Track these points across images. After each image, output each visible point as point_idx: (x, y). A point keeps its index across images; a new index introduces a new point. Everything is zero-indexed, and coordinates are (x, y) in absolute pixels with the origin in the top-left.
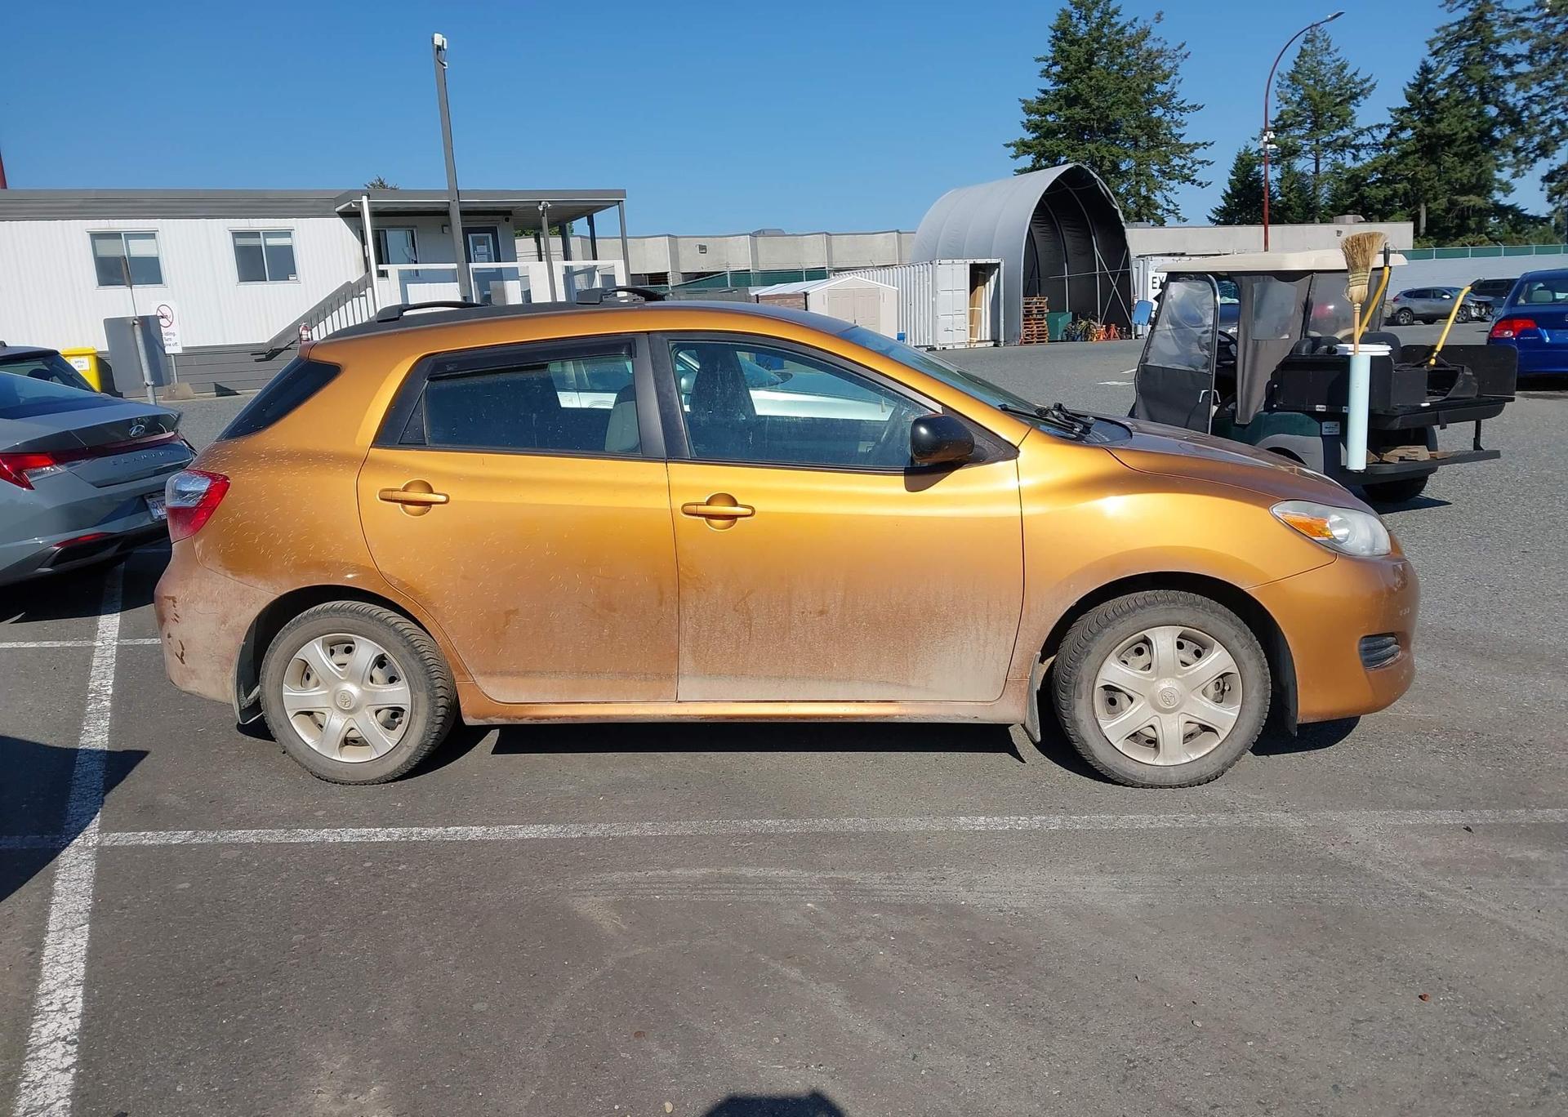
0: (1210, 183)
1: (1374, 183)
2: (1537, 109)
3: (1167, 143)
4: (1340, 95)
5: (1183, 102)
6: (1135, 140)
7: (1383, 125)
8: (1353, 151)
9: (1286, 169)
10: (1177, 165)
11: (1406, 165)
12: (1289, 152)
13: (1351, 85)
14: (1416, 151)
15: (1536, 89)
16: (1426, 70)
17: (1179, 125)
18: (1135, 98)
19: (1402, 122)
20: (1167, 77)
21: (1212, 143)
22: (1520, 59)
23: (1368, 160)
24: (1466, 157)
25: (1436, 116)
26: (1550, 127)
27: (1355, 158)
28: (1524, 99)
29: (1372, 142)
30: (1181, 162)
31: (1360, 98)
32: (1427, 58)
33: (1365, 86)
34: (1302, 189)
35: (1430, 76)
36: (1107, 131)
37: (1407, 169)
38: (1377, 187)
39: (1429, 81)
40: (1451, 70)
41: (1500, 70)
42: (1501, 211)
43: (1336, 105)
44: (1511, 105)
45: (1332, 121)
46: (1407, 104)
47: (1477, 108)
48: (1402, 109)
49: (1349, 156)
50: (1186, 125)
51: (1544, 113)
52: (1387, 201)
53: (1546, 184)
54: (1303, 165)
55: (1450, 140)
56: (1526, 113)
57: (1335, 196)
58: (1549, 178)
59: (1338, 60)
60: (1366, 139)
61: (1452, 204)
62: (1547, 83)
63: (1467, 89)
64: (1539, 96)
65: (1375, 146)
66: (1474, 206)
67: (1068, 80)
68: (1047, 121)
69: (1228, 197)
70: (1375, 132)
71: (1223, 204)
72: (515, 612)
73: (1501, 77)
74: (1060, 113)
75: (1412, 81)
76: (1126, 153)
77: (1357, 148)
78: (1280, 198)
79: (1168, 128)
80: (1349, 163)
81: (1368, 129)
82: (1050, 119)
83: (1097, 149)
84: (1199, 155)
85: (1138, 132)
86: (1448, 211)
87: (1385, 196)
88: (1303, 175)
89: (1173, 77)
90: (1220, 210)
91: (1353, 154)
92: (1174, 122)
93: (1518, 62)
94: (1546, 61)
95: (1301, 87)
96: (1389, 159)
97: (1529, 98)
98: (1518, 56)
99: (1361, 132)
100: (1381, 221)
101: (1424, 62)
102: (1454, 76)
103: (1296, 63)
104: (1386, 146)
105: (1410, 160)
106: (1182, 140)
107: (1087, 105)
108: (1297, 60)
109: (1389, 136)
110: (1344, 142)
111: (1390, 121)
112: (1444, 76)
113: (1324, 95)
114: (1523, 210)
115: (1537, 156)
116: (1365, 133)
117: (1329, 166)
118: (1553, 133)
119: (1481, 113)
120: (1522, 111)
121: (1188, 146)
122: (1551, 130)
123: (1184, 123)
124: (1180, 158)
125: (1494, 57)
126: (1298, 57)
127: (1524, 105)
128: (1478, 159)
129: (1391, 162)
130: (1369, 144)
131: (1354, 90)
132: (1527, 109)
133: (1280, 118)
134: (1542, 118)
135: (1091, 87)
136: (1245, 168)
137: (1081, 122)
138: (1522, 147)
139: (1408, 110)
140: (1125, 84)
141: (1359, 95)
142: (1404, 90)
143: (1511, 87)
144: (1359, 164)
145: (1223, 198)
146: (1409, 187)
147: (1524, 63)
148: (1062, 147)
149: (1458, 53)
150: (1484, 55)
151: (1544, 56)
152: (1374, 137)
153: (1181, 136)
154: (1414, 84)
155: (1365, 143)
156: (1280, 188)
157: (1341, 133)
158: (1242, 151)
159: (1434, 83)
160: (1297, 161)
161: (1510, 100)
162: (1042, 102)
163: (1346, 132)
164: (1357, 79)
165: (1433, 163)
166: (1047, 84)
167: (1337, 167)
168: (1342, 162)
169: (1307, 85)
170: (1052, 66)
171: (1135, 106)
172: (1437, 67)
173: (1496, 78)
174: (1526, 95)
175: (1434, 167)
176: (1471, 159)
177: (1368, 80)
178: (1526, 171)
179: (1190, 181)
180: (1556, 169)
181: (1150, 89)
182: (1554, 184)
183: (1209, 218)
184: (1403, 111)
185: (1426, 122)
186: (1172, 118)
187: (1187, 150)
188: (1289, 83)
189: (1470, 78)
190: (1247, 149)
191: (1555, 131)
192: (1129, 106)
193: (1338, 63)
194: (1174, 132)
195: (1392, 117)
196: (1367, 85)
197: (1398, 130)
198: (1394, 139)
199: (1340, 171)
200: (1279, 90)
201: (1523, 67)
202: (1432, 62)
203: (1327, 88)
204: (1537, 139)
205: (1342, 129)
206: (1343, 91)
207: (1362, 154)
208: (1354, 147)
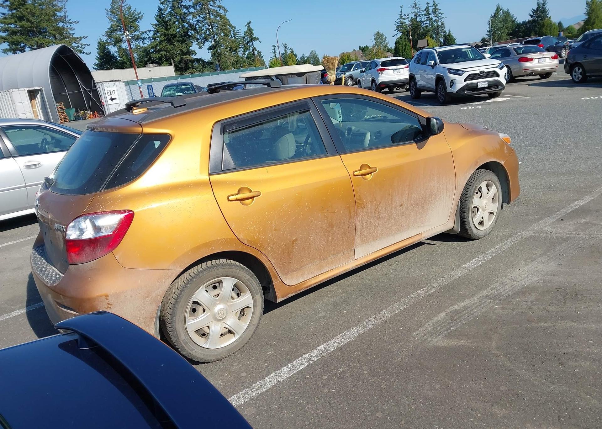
0: (90, 53)
1: (153, 52)
2: (200, 25)
3: (68, 37)
4: (132, 19)
5: (70, 20)
6: (54, 36)
7: (150, 31)
8: (142, 40)
9: (119, 47)
10: (75, 46)
11: (163, 45)
12: (118, 41)
13: (134, 15)
14: (164, 40)
15: (198, 18)
16: (160, 10)
17: (71, 29)
18: (50, 18)
19: (157, 29)
20: (61, 9)
21: (87, 37)
22: (190, 7)
23: (148, 43)
24: (182, 42)
25: (169, 27)
26: (206, 31)
27: (143, 43)
28: (196, 21)
29: (148, 37)
30: (77, 45)
31: (139, 20)
32: (159, 5)
33: (139, 15)
34: (127, 55)
35: (162, 12)
36: (40, 33)
37: (164, 47)
38: (155, 54)
39: (162, 14)
40: (169, 10)
41: (185, 10)
42: (198, 60)
43: (131, 22)
44: (192, 23)
45: (131, 28)
46: (157, 23)
47: (181, 24)
48: (156, 24)
49: (141, 42)
50: (74, 29)
51: (203, 26)
52: (160, 59)
53: (210, 51)
54: (125, 45)
55: (174, 36)
56: (197, 26)
57: (141, 58)
58: (210, 49)
59: (127, 5)
60: (145, 36)
61: (182, 59)
62: (201, 16)
63: (176, 17)
64: (200, 20)
65: (149, 38)
66: (189, 59)
67: (15, 9)
68: (11, 27)
69: (99, 59)
70: (148, 33)
71: (97, 62)
72: (296, 240)
73: (186, 13)
74: (17, 24)
75: (157, 14)
76: (52, 42)
77: (143, 39)
78: (119, 59)
79: (67, 31)
80: (142, 45)
81: (145, 32)
82: (12, 26)
83: (39, 40)
84: (83, 41)
85: (55, 32)
86: (180, 61)
87: (158, 57)
88: (126, 49)
89: (64, 9)
90: (96, 64)
91: (142, 41)
92: (69, 28)
93: (190, 8)
94: (199, 8)
95: (116, 15)
96: (156, 43)
97: (197, 21)
98: (190, 6)
99: (142, 33)
100: (160, 66)
101: (159, 7)
102: (170, 12)
103: (111, 5)
104: (154, 38)
105: (164, 43)
106: (75, 36)
107: (28, 20)
108: (112, 4)
109: (154, 34)
110: (138, 37)
111: (153, 29)
112: (167, 12)
113: (126, 18)
114: (204, 60)
115: (205, 41)
116: (145, 33)
117: (135, 46)
118: (207, 33)
119: (183, 26)
120: (196, 25)
121: (78, 38)
122: (207, 32)
123: (73, 28)
124: (75, 43)
125: (182, 6)
126: (111, 3)
127: (196, 23)
128: (186, 42)
129: (157, 44)
130: (147, 38)
131: (136, 17)
132: (197, 25)
133: (111, 27)
134: (203, 28)
135: (28, 12)
136: (102, 47)
137: (28, 28)
138: (198, 38)
139: (158, 25)
140: (43, 12)
141: (138, 18)
142: (155, 17)
143: (190, 17)
144: (145, 45)
145: (96, 59)
146: (166, 53)
147: (192, 8)
148: (22, 39)
149: (170, 3)
150: (179, 5)
151: (197, 6)
152: (148, 35)
153: (74, 34)
154: (157, 15)
155: (146, 37)
156: (119, 55)
157: (135, 33)
158: (99, 40)
159: (164, 15)
160: (122, 44)
161: (191, 21)
162: (5, 18)
163: (137, 33)
164: (136, 12)
165: (172, 44)
166: (5, 11)
167: (138, 47)
168: (139, 44)
169: (118, 14)
170: (5, 2)
171: (50, 21)
172: (164, 9)
173: (185, 13)
174: (196, 20)
175: (172, 46)
176: (184, 43)
177: (140, 13)
178: (202, 46)
179: (82, 52)
180: (211, 45)
181: (55, 15)
182: (212, 51)
183: (93, 67)
184: (156, 25)
185: (165, 29)
186: (67, 26)
187: (78, 40)
188: (110, 13)
189: (176, 13)
190: (101, 40)
191: (208, 32)
192: (48, 21)
193: (127, 6)
194: (70, 32)
195: (153, 27)
196: (140, 15)
197: (156, 32)
198: (156, 35)
199: (139, 48)
200: (108, 16)
201: (192, 10)
202: (162, 7)
203: (126, 15)
204: (203, 35)
205: (135, 32)
206: (133, 17)
207: (145, 41)
208: (141, 38)
